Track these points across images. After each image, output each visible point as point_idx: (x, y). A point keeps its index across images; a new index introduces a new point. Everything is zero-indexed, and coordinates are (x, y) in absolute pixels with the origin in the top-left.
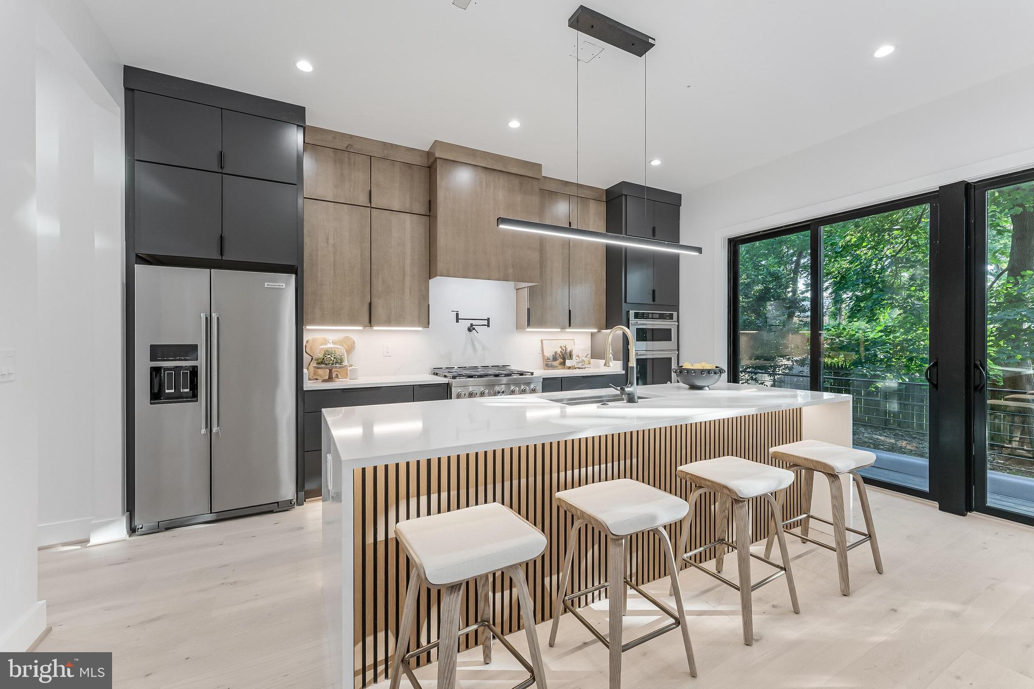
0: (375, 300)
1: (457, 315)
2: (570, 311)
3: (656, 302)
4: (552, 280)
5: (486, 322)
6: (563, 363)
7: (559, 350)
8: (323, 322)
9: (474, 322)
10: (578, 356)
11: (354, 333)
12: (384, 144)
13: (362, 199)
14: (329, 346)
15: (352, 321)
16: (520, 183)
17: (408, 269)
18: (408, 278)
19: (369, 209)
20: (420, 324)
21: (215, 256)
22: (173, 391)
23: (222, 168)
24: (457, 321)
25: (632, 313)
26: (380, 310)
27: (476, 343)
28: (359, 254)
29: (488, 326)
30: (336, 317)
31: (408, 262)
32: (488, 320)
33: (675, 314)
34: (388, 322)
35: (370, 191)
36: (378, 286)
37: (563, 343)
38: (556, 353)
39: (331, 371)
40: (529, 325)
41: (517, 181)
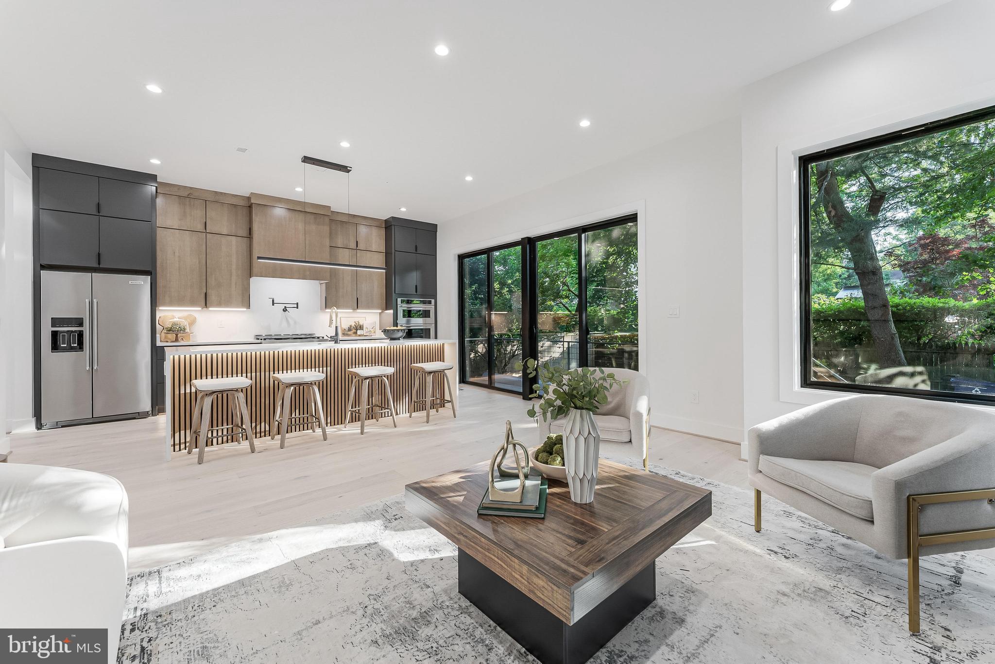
0: (209, 291)
1: (273, 301)
2: (357, 298)
3: (418, 293)
4: (343, 279)
5: (296, 306)
6: (356, 333)
7: (353, 324)
8: (171, 303)
9: (287, 306)
10: (367, 328)
11: (195, 311)
12: (216, 192)
13: (200, 227)
14: (175, 320)
15: (193, 303)
16: (315, 218)
17: (234, 271)
18: (234, 278)
19: (205, 234)
20: (243, 306)
21: (95, 265)
22: (66, 345)
23: (99, 213)
24: (273, 305)
25: (399, 300)
26: (212, 296)
27: (289, 319)
28: (198, 262)
29: (297, 308)
30: (180, 301)
31: (234, 267)
32: (297, 304)
33: (433, 301)
34: (219, 304)
35: (206, 223)
36: (212, 282)
37: (356, 320)
38: (351, 326)
39: (177, 335)
40: (326, 307)
41: (312, 217)
